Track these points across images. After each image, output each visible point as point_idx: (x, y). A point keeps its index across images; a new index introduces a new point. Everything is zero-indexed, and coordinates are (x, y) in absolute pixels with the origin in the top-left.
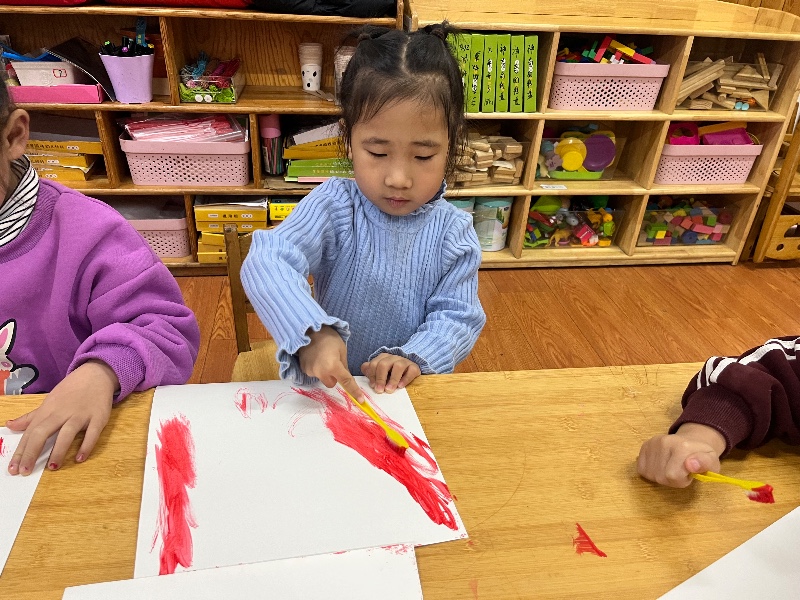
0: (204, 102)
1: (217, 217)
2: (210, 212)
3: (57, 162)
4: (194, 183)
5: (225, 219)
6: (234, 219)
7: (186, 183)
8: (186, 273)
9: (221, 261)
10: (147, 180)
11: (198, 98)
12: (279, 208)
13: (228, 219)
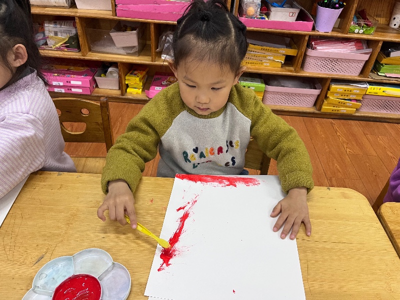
0: (358, 33)
1: (341, 91)
2: (338, 88)
3: (272, 58)
4: (335, 73)
5: (345, 92)
6: (349, 92)
7: (331, 72)
8: (312, 115)
9: (332, 112)
10: (312, 70)
11: (356, 31)
12: (372, 89)
13: (347, 92)
